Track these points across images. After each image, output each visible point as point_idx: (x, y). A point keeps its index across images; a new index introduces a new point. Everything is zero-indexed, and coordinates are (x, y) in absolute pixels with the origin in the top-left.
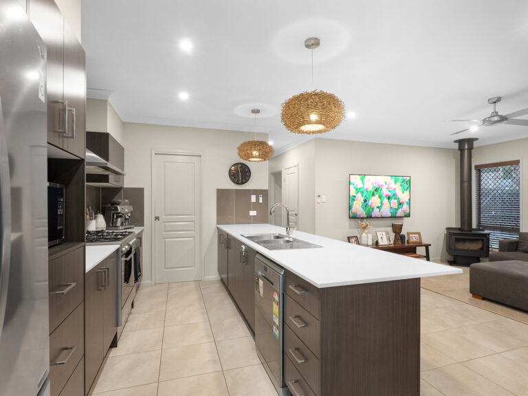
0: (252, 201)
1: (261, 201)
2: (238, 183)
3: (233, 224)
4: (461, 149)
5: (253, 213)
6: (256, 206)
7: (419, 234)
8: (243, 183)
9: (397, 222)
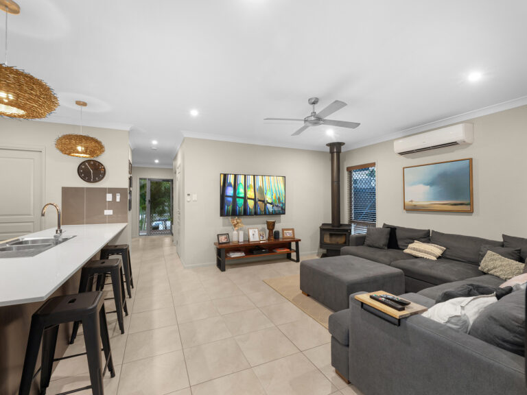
0: (108, 200)
1: (118, 199)
2: (89, 181)
3: (83, 223)
4: (332, 152)
5: (108, 212)
6: (112, 205)
7: (293, 230)
8: (95, 181)
9: (271, 220)
